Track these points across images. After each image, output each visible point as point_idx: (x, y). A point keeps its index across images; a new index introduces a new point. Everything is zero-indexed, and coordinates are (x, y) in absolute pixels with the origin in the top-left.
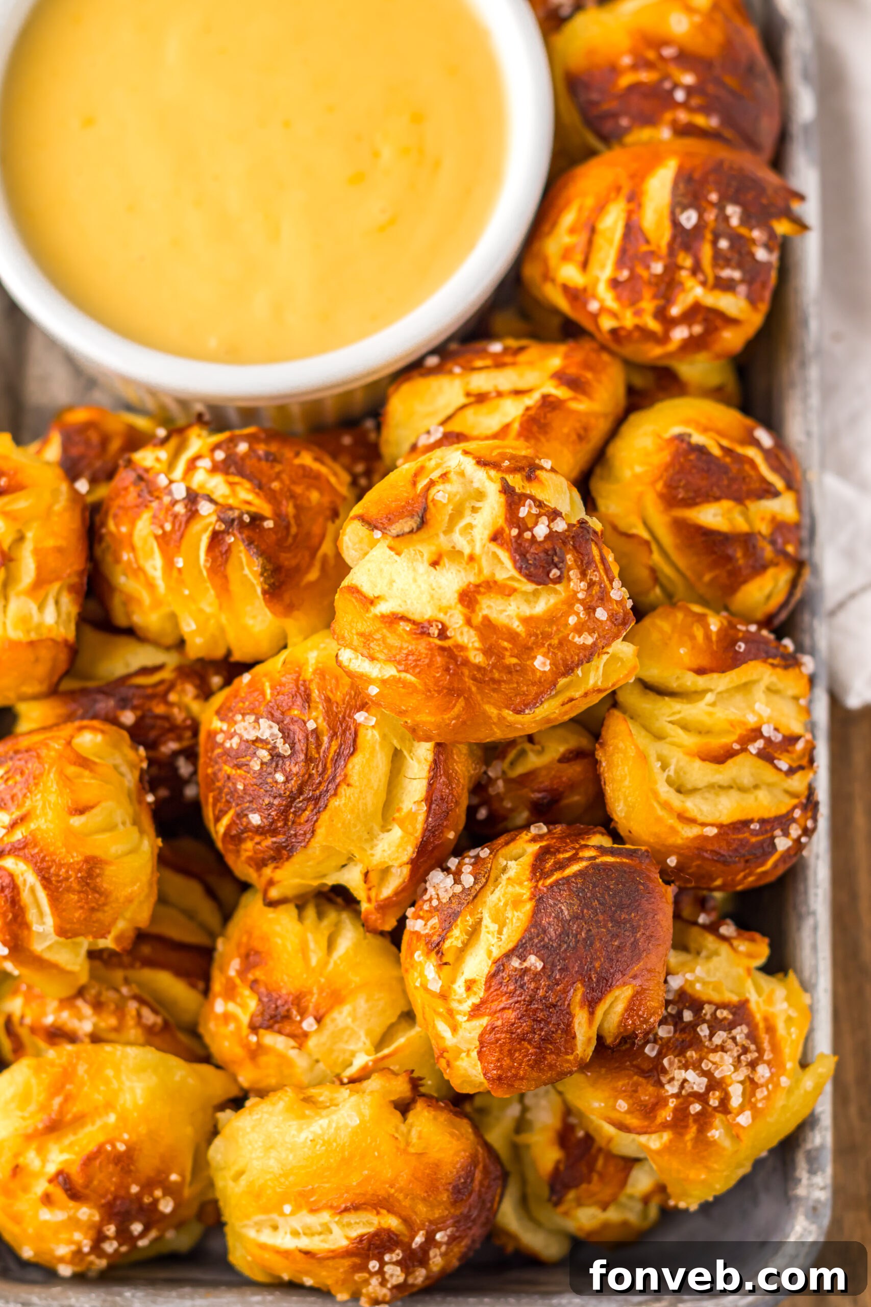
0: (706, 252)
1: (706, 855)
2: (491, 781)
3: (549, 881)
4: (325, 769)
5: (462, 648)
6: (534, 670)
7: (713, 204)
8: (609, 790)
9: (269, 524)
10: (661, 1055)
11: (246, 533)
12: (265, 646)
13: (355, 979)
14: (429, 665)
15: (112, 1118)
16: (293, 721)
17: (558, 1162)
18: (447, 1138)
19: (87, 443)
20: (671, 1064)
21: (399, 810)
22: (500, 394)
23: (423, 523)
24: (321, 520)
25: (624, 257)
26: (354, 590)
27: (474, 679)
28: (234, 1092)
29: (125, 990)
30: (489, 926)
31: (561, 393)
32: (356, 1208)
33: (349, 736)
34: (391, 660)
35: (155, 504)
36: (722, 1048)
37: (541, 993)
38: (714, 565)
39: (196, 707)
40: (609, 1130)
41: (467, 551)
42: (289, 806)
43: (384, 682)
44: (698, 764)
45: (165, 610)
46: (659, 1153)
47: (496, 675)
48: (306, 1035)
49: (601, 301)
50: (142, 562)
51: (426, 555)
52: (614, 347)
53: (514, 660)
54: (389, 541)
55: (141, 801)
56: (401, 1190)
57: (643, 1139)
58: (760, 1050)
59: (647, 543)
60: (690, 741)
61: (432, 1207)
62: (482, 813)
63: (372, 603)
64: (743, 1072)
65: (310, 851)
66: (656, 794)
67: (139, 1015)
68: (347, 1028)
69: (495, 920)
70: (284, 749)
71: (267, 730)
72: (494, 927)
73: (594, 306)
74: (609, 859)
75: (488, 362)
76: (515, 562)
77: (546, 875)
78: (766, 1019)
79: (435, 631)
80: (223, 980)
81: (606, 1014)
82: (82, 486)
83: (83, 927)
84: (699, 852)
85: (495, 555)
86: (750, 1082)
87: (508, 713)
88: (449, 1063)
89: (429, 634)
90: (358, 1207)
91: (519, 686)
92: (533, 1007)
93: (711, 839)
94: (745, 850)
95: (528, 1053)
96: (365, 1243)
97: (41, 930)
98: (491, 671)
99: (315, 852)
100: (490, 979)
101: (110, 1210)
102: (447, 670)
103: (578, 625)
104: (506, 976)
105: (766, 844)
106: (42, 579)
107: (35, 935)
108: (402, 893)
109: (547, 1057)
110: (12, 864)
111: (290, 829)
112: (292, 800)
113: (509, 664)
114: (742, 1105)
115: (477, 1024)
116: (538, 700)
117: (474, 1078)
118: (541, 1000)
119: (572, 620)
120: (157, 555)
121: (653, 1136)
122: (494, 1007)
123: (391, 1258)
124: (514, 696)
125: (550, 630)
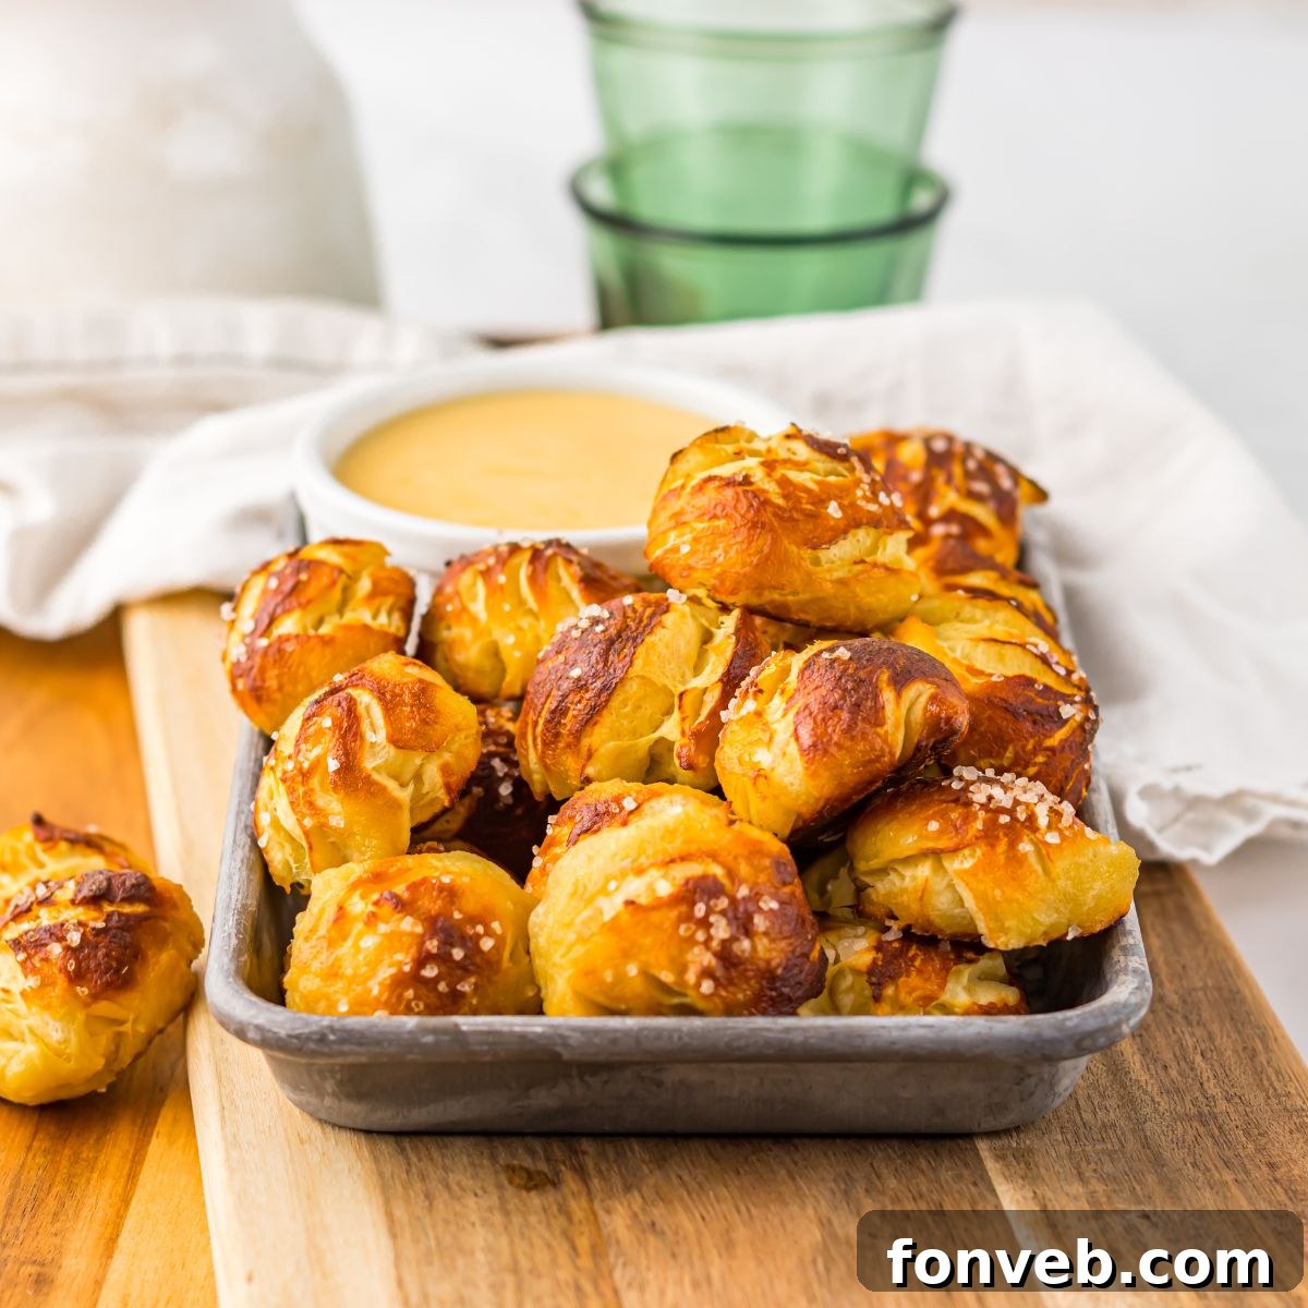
0: (957, 470)
1: (996, 701)
4: (641, 621)
6: (828, 517)
10: (967, 786)
20: (977, 787)
21: (711, 646)
27: (775, 515)
33: (662, 606)
42: (608, 650)
45: (486, 640)
46: (972, 871)
47: (795, 515)
53: (809, 507)
56: (723, 846)
57: (955, 864)
61: (754, 867)
81: (911, 700)
83: (413, 737)
84: (989, 699)
85: (789, 450)
86: (1055, 814)
87: (807, 553)
88: (766, 777)
89: (735, 481)
90: (683, 858)
91: (815, 528)
92: (843, 681)
93: (999, 685)
94: (1032, 708)
95: (840, 719)
96: (691, 885)
97: (373, 740)
98: (790, 511)
99: (633, 687)
100: (802, 672)
101: (435, 925)
102: (751, 505)
103: (864, 497)
104: (816, 667)
105: (1052, 709)
106: (376, 592)
107: (367, 747)
108: (714, 714)
109: (859, 723)
110: (350, 691)
111: (609, 668)
112: (611, 642)
113: (805, 509)
114: (1050, 827)
115: (791, 715)
116: (832, 541)
117: (789, 788)
118: (851, 675)
119: (859, 493)
120: (481, 588)
121: (966, 852)
122: (807, 691)
123: (716, 905)
124: (810, 536)
125: (840, 494)
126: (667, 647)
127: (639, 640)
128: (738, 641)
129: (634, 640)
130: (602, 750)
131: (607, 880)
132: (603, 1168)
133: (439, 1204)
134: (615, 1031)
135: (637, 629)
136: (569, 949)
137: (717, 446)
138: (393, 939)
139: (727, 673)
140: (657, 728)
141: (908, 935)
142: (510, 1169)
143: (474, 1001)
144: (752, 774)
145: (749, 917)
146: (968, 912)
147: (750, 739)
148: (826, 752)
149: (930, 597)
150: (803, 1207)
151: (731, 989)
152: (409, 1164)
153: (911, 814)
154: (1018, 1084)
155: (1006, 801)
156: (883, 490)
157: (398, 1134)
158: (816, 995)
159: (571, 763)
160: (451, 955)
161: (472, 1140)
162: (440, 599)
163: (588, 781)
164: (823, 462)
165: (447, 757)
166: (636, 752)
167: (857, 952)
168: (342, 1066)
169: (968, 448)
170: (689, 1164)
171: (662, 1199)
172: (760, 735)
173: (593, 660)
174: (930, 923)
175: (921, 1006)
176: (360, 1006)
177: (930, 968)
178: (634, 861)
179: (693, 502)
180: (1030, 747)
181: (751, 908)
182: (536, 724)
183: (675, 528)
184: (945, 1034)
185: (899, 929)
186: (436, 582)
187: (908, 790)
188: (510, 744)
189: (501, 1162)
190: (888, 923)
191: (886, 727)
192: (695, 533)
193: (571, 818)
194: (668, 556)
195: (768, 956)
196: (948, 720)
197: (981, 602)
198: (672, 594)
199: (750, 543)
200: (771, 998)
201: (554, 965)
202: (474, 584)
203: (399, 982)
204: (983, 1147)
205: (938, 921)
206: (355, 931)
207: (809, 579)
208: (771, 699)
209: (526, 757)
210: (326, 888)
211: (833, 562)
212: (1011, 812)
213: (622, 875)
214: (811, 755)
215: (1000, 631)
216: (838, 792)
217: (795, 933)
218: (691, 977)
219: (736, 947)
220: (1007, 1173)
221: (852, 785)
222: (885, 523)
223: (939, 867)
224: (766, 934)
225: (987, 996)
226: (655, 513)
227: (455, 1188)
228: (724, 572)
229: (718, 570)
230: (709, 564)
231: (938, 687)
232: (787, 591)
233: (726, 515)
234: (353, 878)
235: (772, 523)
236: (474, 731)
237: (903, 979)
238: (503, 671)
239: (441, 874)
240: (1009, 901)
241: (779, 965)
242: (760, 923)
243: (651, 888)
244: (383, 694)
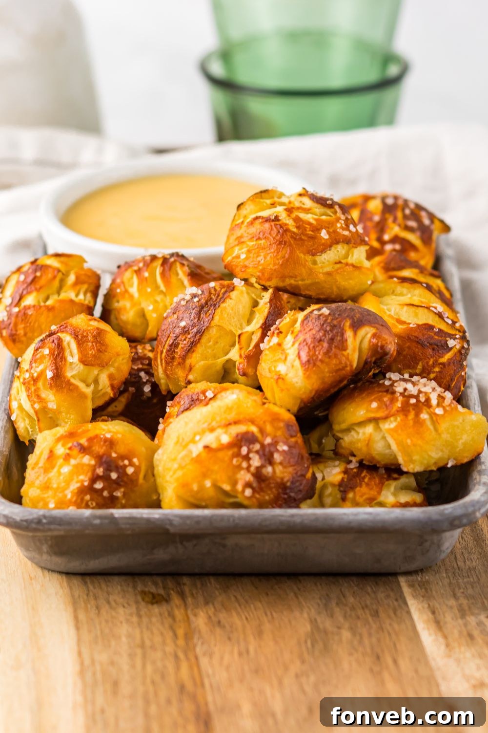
0: (399, 215)
1: (412, 338)
4: (219, 296)
5: (286, 224)
6: (321, 238)
10: (393, 384)
14: (270, 234)
17: (343, 478)
27: (292, 237)
32: (234, 423)
33: (230, 287)
34: (251, 239)
37: (329, 321)
43: (248, 251)
45: (138, 307)
46: (395, 429)
47: (303, 237)
53: (311, 233)
56: (258, 417)
57: (386, 426)
61: (275, 427)
65: (210, 330)
81: (362, 336)
83: (93, 359)
84: (408, 337)
85: (301, 202)
86: (441, 398)
87: (309, 258)
88: (283, 379)
89: (270, 219)
90: (236, 423)
91: (314, 244)
92: (325, 326)
93: (414, 329)
94: (432, 341)
95: (323, 347)
96: (239, 437)
97: (71, 361)
98: (300, 235)
99: (213, 332)
100: (303, 322)
101: (101, 460)
102: (279, 232)
103: (342, 228)
104: (310, 319)
105: (443, 342)
106: (78, 282)
107: (68, 365)
108: (257, 346)
109: (333, 349)
110: (59, 334)
111: (201, 322)
112: (202, 307)
113: (308, 234)
114: (438, 405)
115: (297, 345)
116: (323, 251)
117: (296, 385)
118: (329, 323)
119: (339, 225)
120: (135, 280)
121: (392, 419)
122: (305, 332)
123: (253, 448)
124: (311, 249)
125: (328, 225)
126: (232, 309)
127: (217, 306)
128: (271, 306)
129: (215, 305)
130: (197, 366)
131: (195, 435)
132: (194, 592)
133: (103, 612)
134: (198, 517)
135: (216, 300)
136: (175, 472)
137: (262, 200)
138: (78, 468)
139: (265, 323)
140: (227, 353)
141: (362, 465)
142: (143, 593)
143: (123, 502)
144: (275, 377)
145: (272, 455)
146: (393, 452)
147: (274, 359)
148: (315, 365)
149: (379, 282)
150: (301, 613)
151: (262, 494)
152: (88, 591)
153: (363, 399)
154: (420, 545)
155: (415, 392)
156: (353, 224)
157: (84, 575)
158: (311, 497)
159: (180, 373)
160: (110, 476)
161: (123, 578)
162: (114, 286)
163: (189, 382)
164: (319, 209)
165: (112, 370)
166: (216, 367)
167: (334, 474)
168: (52, 537)
169: (406, 202)
170: (241, 590)
171: (225, 609)
172: (280, 356)
173: (192, 317)
174: (373, 458)
175: (368, 503)
176: (61, 504)
177: (373, 483)
178: (209, 424)
179: (248, 231)
180: (431, 363)
181: (272, 449)
182: (162, 352)
183: (238, 245)
184: (378, 518)
185: (356, 462)
186: (113, 277)
187: (361, 385)
188: (150, 364)
189: (139, 589)
190: (351, 458)
191: (348, 351)
192: (248, 248)
193: (179, 403)
194: (234, 260)
195: (282, 475)
196: (382, 347)
197: (406, 284)
198: (236, 281)
199: (278, 253)
200: (285, 499)
201: (167, 482)
202: (132, 278)
203: (82, 491)
204: (402, 580)
205: (377, 457)
206: (58, 464)
207: (311, 272)
208: (286, 336)
209: (157, 370)
210: (44, 441)
211: (324, 263)
212: (417, 397)
213: (202, 433)
214: (307, 366)
215: (416, 300)
216: (321, 387)
217: (297, 463)
218: (239, 487)
219: (264, 471)
220: (414, 594)
221: (329, 383)
222: (353, 241)
223: (378, 428)
224: (281, 463)
225: (404, 498)
226: (228, 237)
227: (113, 603)
228: (264, 269)
229: (261, 267)
230: (256, 264)
231: (377, 329)
232: (298, 278)
233: (265, 237)
234: (58, 435)
235: (290, 241)
236: (127, 356)
237: (358, 489)
238: (147, 325)
239: (106, 432)
240: (415, 445)
241: (288, 481)
242: (277, 457)
243: (218, 439)
244: (77, 336)
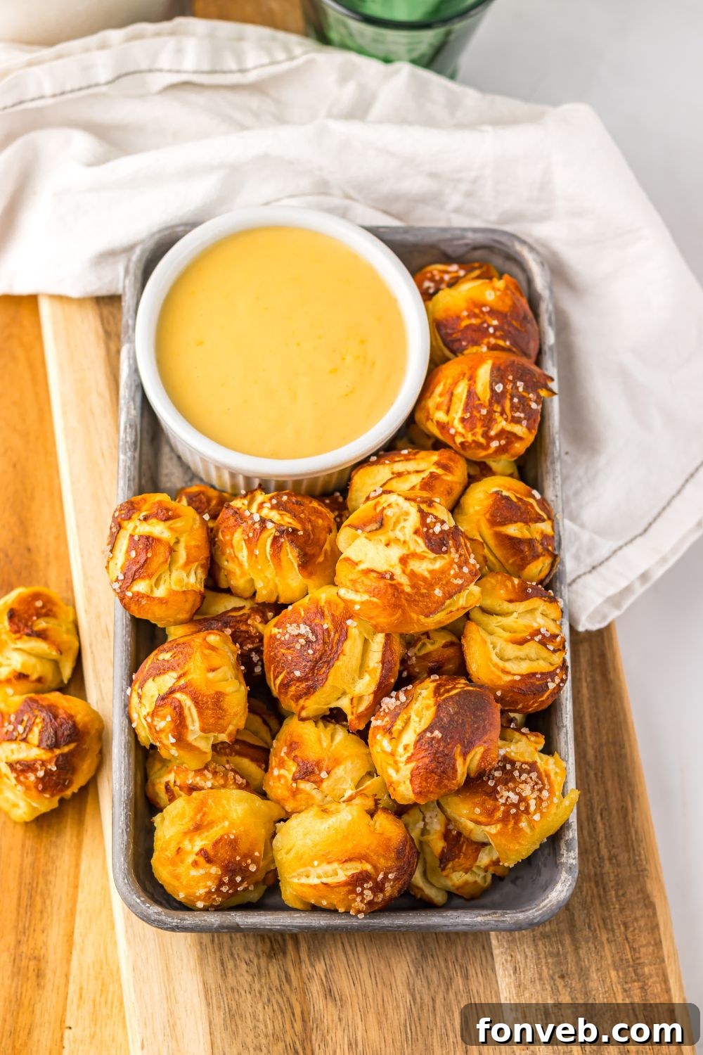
0: (508, 404)
1: (516, 690)
2: (409, 658)
3: (443, 698)
4: (332, 647)
5: (401, 584)
6: (435, 596)
7: (511, 381)
8: (468, 659)
9: (301, 533)
10: (496, 785)
11: (290, 537)
12: (297, 594)
13: (346, 753)
14: (385, 593)
15: (227, 823)
16: (316, 625)
17: (443, 848)
18: (395, 827)
19: (200, 501)
20: (501, 789)
21: (368, 667)
22: (409, 473)
23: (382, 525)
24: (324, 532)
25: (467, 407)
26: (348, 559)
27: (406, 600)
28: (283, 815)
29: (227, 766)
30: (414, 718)
31: (439, 471)
32: (350, 860)
33: (344, 632)
34: (367, 592)
35: (244, 525)
36: (525, 782)
37: (441, 749)
38: (514, 555)
39: (260, 627)
40: (471, 825)
41: (402, 539)
42: (315, 666)
43: (362, 603)
44: (511, 646)
45: (248, 577)
46: (495, 835)
47: (417, 598)
48: (322, 781)
49: (456, 429)
50: (237, 553)
51: (383, 541)
52: (462, 452)
53: (425, 591)
54: (366, 534)
55: (238, 669)
56: (372, 851)
57: (487, 829)
58: (543, 784)
59: (482, 544)
60: (506, 635)
61: (387, 859)
62: (405, 674)
63: (357, 564)
64: (535, 794)
65: (324, 689)
66: (491, 660)
67: (235, 778)
68: (342, 777)
69: (417, 716)
70: (312, 638)
71: (304, 629)
72: (417, 719)
73: (452, 431)
74: (471, 688)
75: (402, 458)
76: (426, 543)
77: (441, 695)
78: (545, 771)
79: (388, 576)
80: (277, 760)
81: (471, 760)
82: (207, 517)
83: (214, 727)
84: (512, 689)
85: (415, 544)
86: (539, 798)
89: (385, 576)
91: (428, 605)
92: (437, 756)
93: (517, 682)
94: (534, 688)
95: (434, 779)
96: (355, 876)
97: (193, 728)
98: (415, 595)
99: (327, 688)
100: (416, 740)
101: (227, 867)
102: (394, 593)
103: (455, 575)
104: (423, 742)
105: (544, 685)
106: (189, 559)
107: (189, 732)
109: (444, 781)
110: (179, 694)
111: (315, 677)
113: (422, 593)
114: (535, 810)
115: (410, 766)
116: (436, 611)
118: (441, 752)
119: (452, 572)
120: (245, 549)
121: (493, 826)
122: (418, 756)
123: (367, 886)
124: (424, 609)
125: (442, 577)
126: (346, 668)
127: (331, 664)
129: (328, 662)
130: (310, 707)
131: (313, 859)
135: (330, 654)
138: (208, 875)
139: (377, 688)
140: (339, 700)
145: (383, 885)
147: (387, 760)
153: (467, 797)
155: (516, 800)
159: (294, 705)
160: (234, 880)
167: (435, 833)
177: (470, 851)
180: (531, 703)
181: (384, 881)
191: (457, 778)
198: (350, 623)
202: (241, 541)
203: (209, 893)
206: (187, 864)
213: (320, 858)
219: (376, 898)
224: (390, 887)
235: (404, 605)
237: (456, 860)
239: (230, 831)
242: (388, 885)
243: (335, 871)
244: (198, 701)
